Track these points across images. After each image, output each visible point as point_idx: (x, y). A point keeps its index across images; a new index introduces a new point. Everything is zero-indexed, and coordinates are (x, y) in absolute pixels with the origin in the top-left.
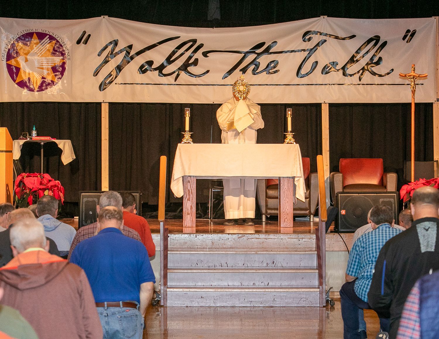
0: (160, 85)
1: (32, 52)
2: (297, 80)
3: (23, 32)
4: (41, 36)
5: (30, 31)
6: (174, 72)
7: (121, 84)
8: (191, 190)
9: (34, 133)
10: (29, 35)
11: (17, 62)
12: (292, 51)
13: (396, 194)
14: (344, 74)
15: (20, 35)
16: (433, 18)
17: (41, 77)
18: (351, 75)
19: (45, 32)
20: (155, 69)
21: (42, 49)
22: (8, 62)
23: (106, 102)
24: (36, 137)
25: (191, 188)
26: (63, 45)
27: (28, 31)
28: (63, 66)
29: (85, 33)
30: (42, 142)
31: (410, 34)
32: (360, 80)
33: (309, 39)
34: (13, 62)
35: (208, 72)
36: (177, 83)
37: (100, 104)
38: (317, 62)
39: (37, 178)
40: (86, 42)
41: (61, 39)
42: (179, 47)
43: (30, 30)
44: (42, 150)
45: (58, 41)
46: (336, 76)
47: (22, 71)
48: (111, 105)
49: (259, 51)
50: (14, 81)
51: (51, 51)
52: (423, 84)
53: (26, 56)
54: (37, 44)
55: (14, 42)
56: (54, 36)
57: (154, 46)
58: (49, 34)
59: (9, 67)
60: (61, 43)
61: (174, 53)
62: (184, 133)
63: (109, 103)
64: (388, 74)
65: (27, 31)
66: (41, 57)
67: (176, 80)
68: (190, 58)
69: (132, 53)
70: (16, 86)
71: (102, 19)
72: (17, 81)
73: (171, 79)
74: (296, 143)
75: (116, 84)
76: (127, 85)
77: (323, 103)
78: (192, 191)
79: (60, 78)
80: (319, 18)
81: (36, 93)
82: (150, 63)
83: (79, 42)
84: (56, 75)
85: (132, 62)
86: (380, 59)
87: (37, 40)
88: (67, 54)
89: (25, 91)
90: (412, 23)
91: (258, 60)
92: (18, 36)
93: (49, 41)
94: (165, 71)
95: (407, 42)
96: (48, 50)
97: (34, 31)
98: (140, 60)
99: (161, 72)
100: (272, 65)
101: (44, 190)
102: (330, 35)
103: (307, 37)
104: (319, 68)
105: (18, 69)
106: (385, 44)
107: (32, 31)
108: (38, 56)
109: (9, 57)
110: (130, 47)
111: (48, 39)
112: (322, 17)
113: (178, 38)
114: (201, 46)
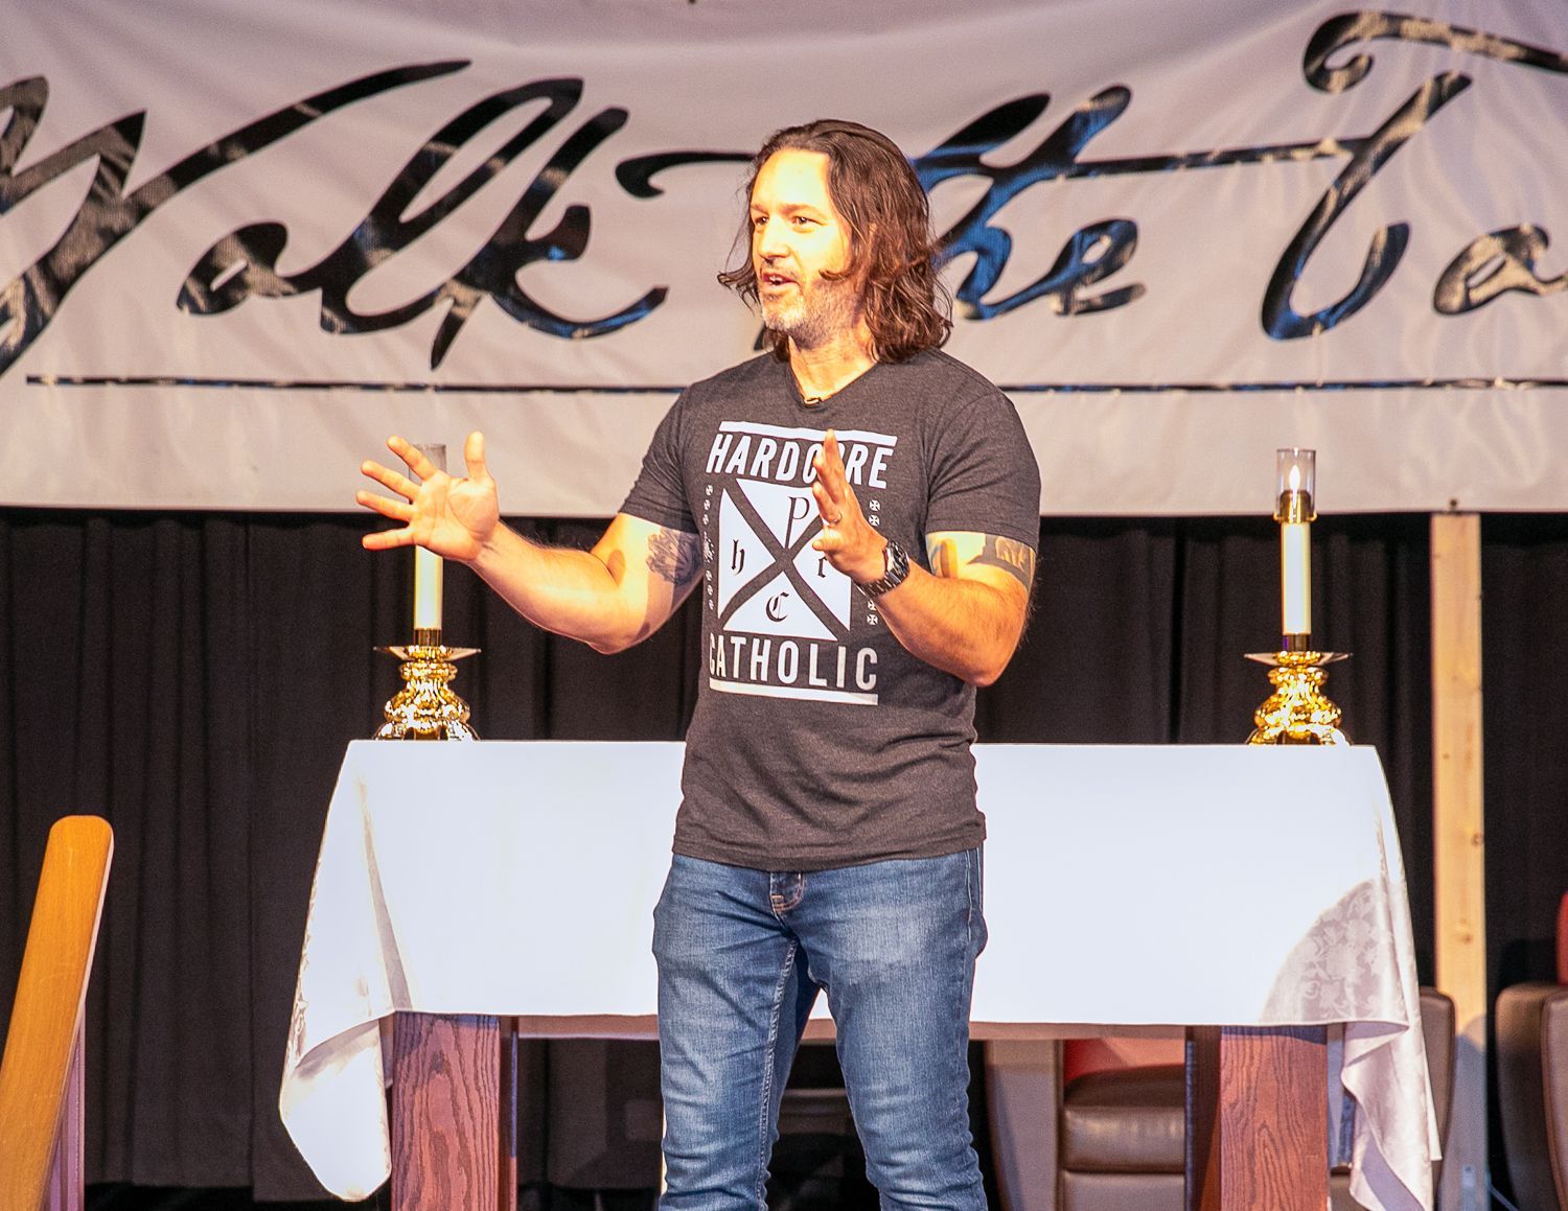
0: (337, 393)
2: (1269, 357)
6: (424, 304)
7: (66, 380)
8: (461, 1133)
12: (1229, 158)
20: (302, 283)
25: (456, 1114)
33: (1358, 71)
35: (655, 298)
36: (446, 374)
38: (1398, 238)
42: (459, 131)
49: (1004, 154)
57: (284, 123)
61: (422, 167)
62: (398, 652)
67: (438, 354)
68: (535, 198)
69: (144, 169)
73: (407, 349)
75: (33, 380)
76: (110, 388)
77: (1441, 513)
78: (464, 1146)
82: (265, 240)
85: (141, 235)
91: (998, 220)
94: (364, 297)
98: (198, 219)
99: (335, 299)
100: (1095, 254)
102: (1488, 37)
103: (1337, 59)
104: (1416, 273)
110: (131, 128)
113: (456, 66)
114: (610, 122)
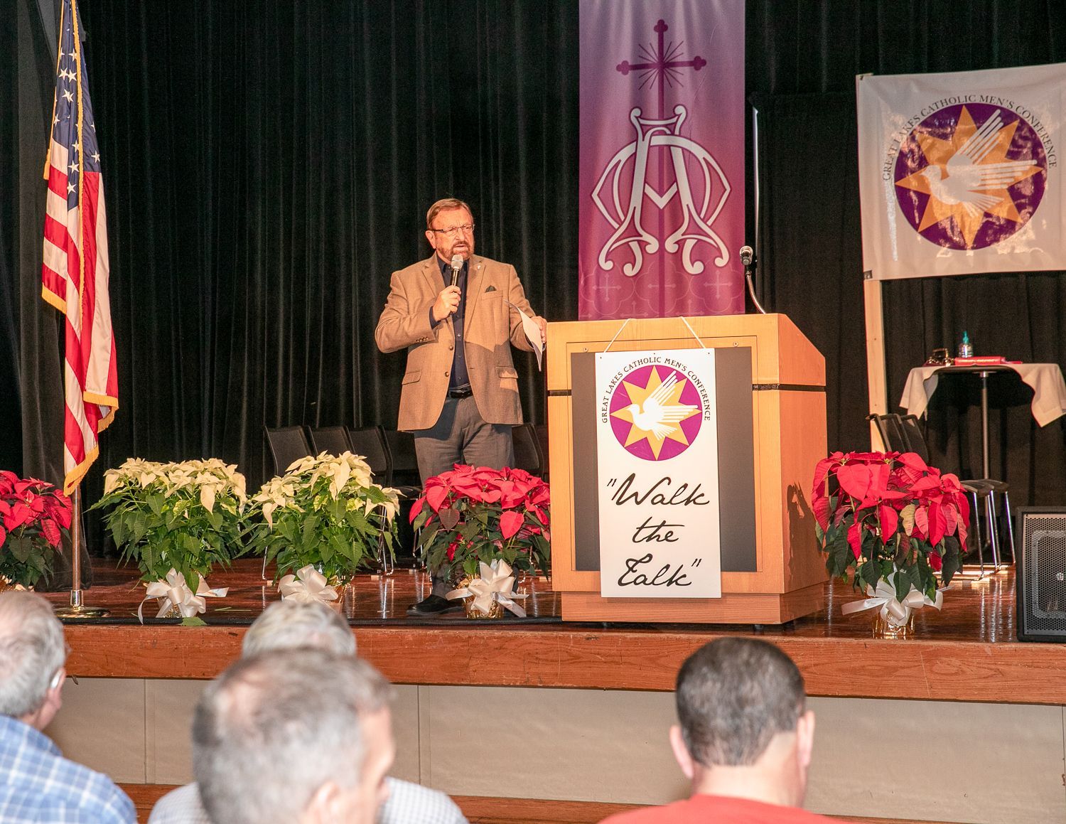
1: (958, 153)
3: (934, 107)
4: (980, 112)
5: (953, 103)
9: (966, 349)
11: (922, 180)
15: (930, 115)
17: (983, 212)
19: (989, 101)
21: (983, 145)
22: (901, 183)
24: (968, 358)
26: (1036, 129)
27: (948, 102)
28: (1038, 181)
30: (982, 371)
34: (911, 182)
39: (880, 466)
41: (1031, 116)
43: (953, 101)
44: (985, 391)
45: (1023, 122)
47: (933, 203)
50: (916, 227)
51: (1008, 146)
53: (943, 166)
54: (969, 133)
55: (914, 132)
56: (1013, 110)
58: (999, 104)
59: (902, 193)
60: (1032, 125)
65: (945, 104)
66: (979, 164)
70: (919, 238)
72: (922, 228)
79: (1031, 214)
81: (970, 253)
84: (1020, 207)
87: (971, 124)
88: (1046, 151)
89: (942, 250)
92: (923, 119)
93: (1002, 124)
96: (999, 147)
97: (963, 101)
101: (898, 505)
105: (924, 198)
107: (957, 103)
108: (974, 163)
109: (901, 170)
111: (999, 119)
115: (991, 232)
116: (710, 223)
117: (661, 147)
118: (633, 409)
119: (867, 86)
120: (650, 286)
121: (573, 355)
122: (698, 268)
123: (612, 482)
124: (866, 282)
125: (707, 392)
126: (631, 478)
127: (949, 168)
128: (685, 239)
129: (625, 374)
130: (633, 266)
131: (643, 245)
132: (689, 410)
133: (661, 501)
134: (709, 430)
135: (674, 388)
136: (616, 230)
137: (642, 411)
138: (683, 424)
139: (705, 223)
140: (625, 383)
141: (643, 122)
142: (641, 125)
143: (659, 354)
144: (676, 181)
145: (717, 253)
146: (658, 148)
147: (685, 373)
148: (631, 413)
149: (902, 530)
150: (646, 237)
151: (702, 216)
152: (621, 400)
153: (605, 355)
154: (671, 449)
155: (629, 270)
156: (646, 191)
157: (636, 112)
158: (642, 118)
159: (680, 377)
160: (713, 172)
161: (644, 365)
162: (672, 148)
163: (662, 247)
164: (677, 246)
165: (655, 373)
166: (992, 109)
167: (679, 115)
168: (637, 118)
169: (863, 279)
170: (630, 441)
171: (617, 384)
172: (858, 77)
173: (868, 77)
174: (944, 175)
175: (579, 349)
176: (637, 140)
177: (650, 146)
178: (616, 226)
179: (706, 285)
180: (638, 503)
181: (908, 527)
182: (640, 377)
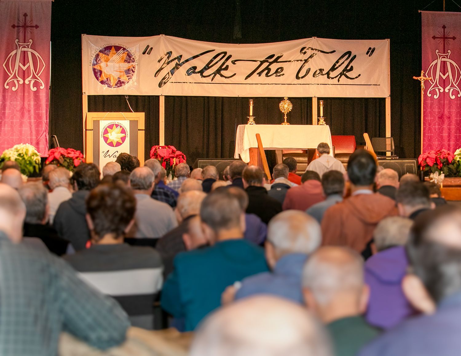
0: (201, 84)
1: (111, 59)
2: (296, 81)
3: (105, 46)
4: (117, 48)
5: (110, 45)
6: (211, 75)
7: (175, 82)
10: (109, 48)
11: (100, 66)
13: (415, 161)
14: (328, 77)
15: (103, 48)
16: (386, 40)
17: (117, 77)
18: (333, 78)
19: (120, 45)
20: (198, 72)
21: (118, 58)
22: (94, 67)
23: (163, 96)
26: (132, 55)
29: (148, 46)
31: (371, 50)
32: (339, 81)
33: (305, 53)
34: (97, 67)
35: (235, 74)
37: (158, 97)
38: (310, 69)
40: (149, 53)
41: (131, 51)
42: (215, 57)
45: (129, 52)
46: (323, 79)
47: (103, 73)
48: (167, 97)
49: (271, 60)
50: (98, 80)
51: (125, 59)
52: (380, 85)
53: (106, 63)
54: (115, 54)
55: (99, 53)
56: (126, 48)
57: (197, 56)
58: (123, 47)
59: (94, 70)
60: (131, 53)
61: (211, 61)
62: (249, 117)
63: (165, 96)
64: (357, 77)
65: (108, 45)
66: (117, 63)
67: (212, 80)
68: (223, 64)
69: (182, 61)
70: (99, 83)
71: (160, 37)
72: (100, 81)
73: (209, 80)
74: (327, 125)
75: (170, 83)
76: (178, 83)
77: (313, 97)
79: (131, 78)
80: (312, 38)
81: (114, 89)
82: (195, 68)
83: (144, 53)
84: (128, 76)
85: (181, 68)
86: (352, 68)
87: (115, 52)
88: (135, 61)
89: (105, 87)
90: (372, 43)
91: (270, 67)
92: (101, 48)
93: (123, 52)
94: (205, 74)
95: (369, 56)
96: (122, 59)
97: (113, 45)
98: (188, 66)
99: (202, 74)
100: (279, 70)
101: (173, 158)
102: (318, 50)
103: (303, 51)
104: (311, 73)
105: (101, 72)
106: (355, 56)
108: (115, 62)
110: (181, 56)
112: (313, 38)
113: (214, 50)
114: (230, 57)
115: (120, 83)
116: (39, 75)
117: (24, 52)
118: (109, 134)
119: (85, 38)
120: (20, 94)
121: (93, 120)
122: (35, 89)
123: (103, 152)
124: (83, 95)
125: (127, 131)
126: (108, 151)
127: (108, 63)
128: (31, 80)
129: (107, 126)
130: (15, 87)
131: (18, 81)
132: (123, 135)
133: (116, 157)
134: (128, 140)
135: (119, 130)
136: (10, 76)
137: (111, 135)
138: (121, 138)
139: (37, 75)
140: (107, 128)
141: (19, 43)
142: (19, 44)
143: (116, 121)
144: (29, 62)
145: (41, 84)
146: (23, 52)
147: (122, 126)
148: (108, 135)
149: (173, 164)
150: (19, 79)
151: (37, 73)
152: (106, 132)
153: (102, 121)
154: (118, 144)
155: (14, 89)
156: (20, 65)
157: (17, 40)
158: (19, 42)
159: (121, 127)
160: (40, 60)
161: (112, 124)
162: (28, 52)
163: (24, 83)
164: (29, 82)
165: (115, 126)
166: (121, 47)
167: (30, 42)
168: (17, 42)
169: (82, 94)
170: (108, 142)
171: (105, 128)
172: (82, 35)
173: (85, 35)
174: (107, 66)
175: (95, 119)
176: (17, 49)
177: (21, 51)
178: (10, 75)
179: (37, 94)
180: (110, 157)
181: (175, 163)
182: (111, 127)
